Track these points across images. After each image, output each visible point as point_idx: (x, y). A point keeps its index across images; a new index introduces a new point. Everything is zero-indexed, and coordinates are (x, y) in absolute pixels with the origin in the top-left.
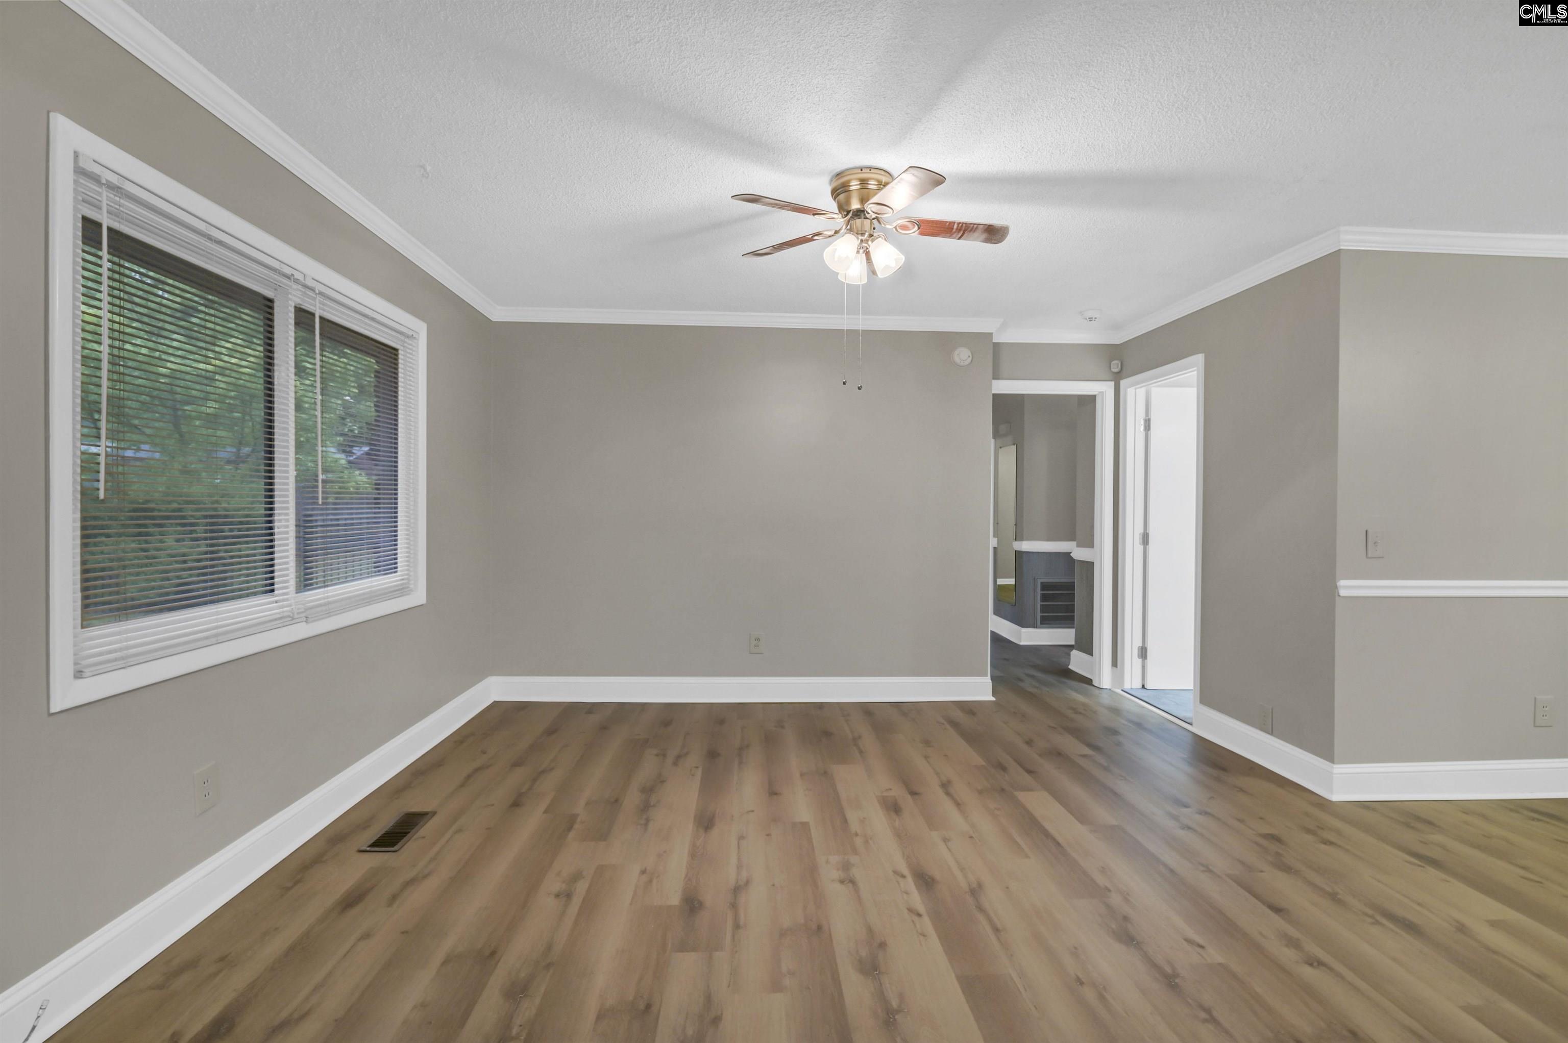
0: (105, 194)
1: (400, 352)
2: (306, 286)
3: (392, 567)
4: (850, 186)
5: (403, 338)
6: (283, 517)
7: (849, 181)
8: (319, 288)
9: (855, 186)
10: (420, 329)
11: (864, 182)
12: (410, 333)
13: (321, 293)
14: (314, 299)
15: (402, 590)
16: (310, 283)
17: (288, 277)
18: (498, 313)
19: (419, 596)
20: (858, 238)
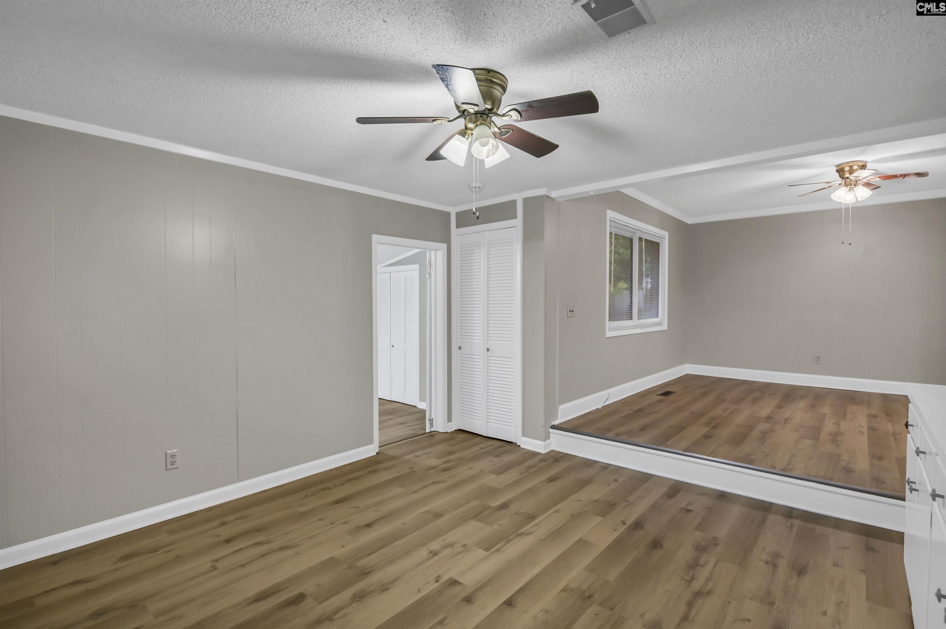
0: (613, 224)
1: (660, 244)
2: (641, 231)
3: (657, 316)
4: (845, 169)
5: (661, 239)
6: (635, 298)
7: (844, 167)
8: (644, 231)
9: (847, 169)
10: (666, 234)
11: (851, 167)
12: (663, 237)
13: (645, 232)
14: (643, 234)
15: (660, 324)
16: (642, 230)
17: (637, 230)
18: (690, 221)
19: (665, 327)
20: (848, 188)
